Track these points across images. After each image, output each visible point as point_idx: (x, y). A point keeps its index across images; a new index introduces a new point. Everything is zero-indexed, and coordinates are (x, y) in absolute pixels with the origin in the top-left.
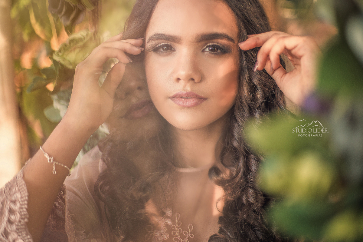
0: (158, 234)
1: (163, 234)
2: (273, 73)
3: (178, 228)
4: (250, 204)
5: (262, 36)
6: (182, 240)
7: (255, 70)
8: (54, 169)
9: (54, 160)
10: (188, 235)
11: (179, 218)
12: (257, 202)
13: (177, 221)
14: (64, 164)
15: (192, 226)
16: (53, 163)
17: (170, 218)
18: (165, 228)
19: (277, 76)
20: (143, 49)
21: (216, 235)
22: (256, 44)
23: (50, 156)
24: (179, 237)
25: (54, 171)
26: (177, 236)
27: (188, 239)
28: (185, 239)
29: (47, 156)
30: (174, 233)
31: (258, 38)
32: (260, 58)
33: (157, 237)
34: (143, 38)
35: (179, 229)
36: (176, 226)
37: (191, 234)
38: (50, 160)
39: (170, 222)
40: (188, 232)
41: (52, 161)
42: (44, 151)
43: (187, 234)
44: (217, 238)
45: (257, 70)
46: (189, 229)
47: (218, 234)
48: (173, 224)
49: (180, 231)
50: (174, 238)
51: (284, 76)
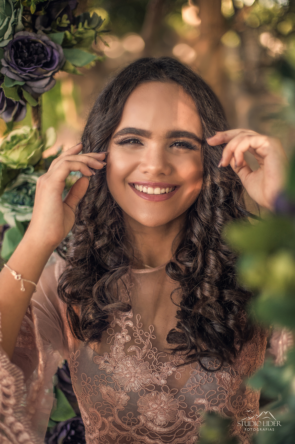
0: (120, 337)
1: (124, 336)
2: (239, 171)
3: (139, 329)
4: (205, 298)
5: (230, 133)
6: (143, 342)
7: (219, 166)
8: (22, 286)
9: (22, 277)
10: (150, 336)
11: (140, 319)
12: (212, 295)
13: (137, 323)
14: (32, 281)
15: (153, 328)
16: (20, 280)
17: (130, 320)
18: (126, 330)
19: (242, 175)
20: (105, 164)
21: (174, 329)
22: (223, 141)
23: (17, 274)
24: (140, 339)
25: (22, 289)
26: (138, 338)
27: (150, 340)
28: (147, 340)
29: (14, 273)
30: (136, 335)
31: (226, 135)
32: (225, 154)
33: (119, 340)
34: (105, 153)
35: (140, 331)
36: (137, 327)
37: (152, 335)
38: (18, 278)
39: (131, 324)
40: (150, 333)
41: (20, 278)
42: (11, 269)
43: (148, 335)
44: (175, 332)
45: (221, 166)
46: (150, 330)
47: (176, 328)
48: (134, 326)
49: (141, 332)
50: (135, 340)
51: (249, 174)
